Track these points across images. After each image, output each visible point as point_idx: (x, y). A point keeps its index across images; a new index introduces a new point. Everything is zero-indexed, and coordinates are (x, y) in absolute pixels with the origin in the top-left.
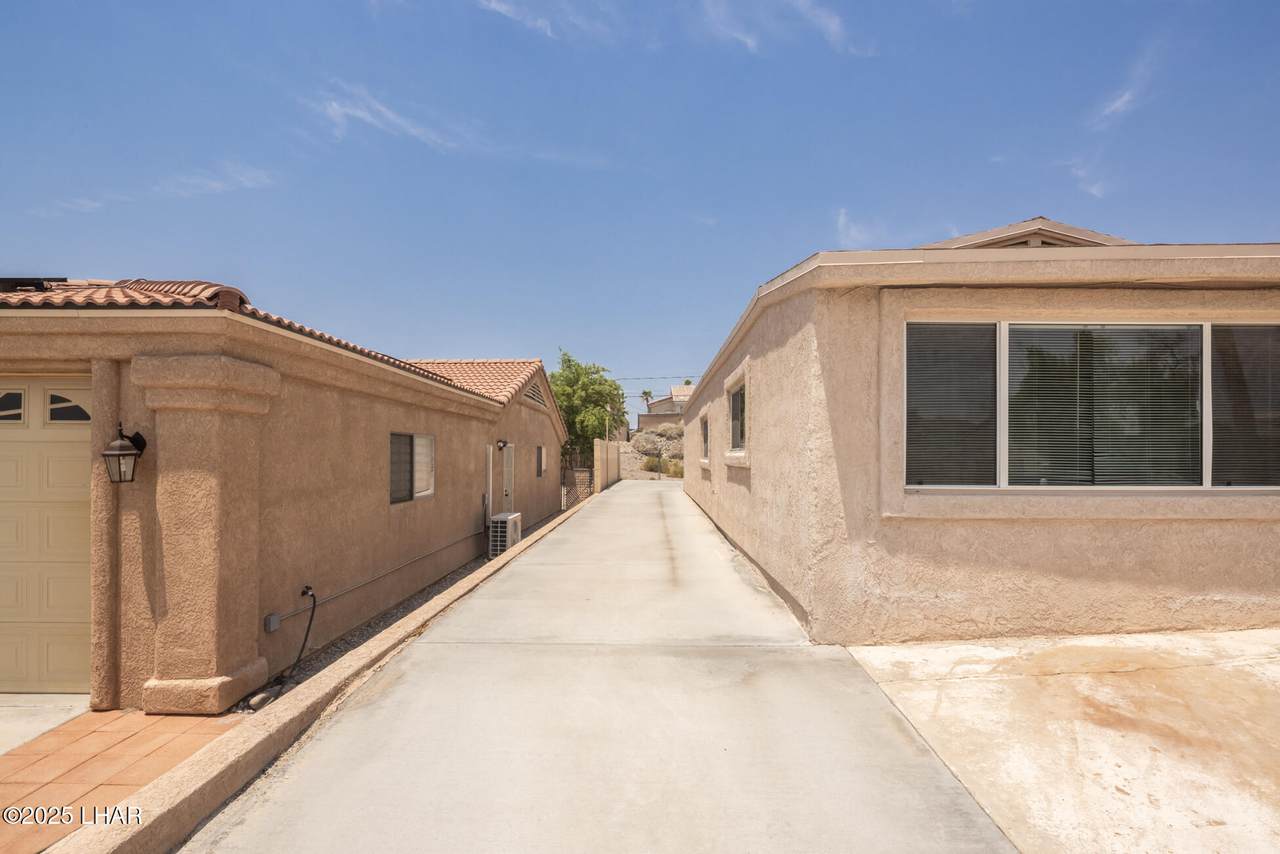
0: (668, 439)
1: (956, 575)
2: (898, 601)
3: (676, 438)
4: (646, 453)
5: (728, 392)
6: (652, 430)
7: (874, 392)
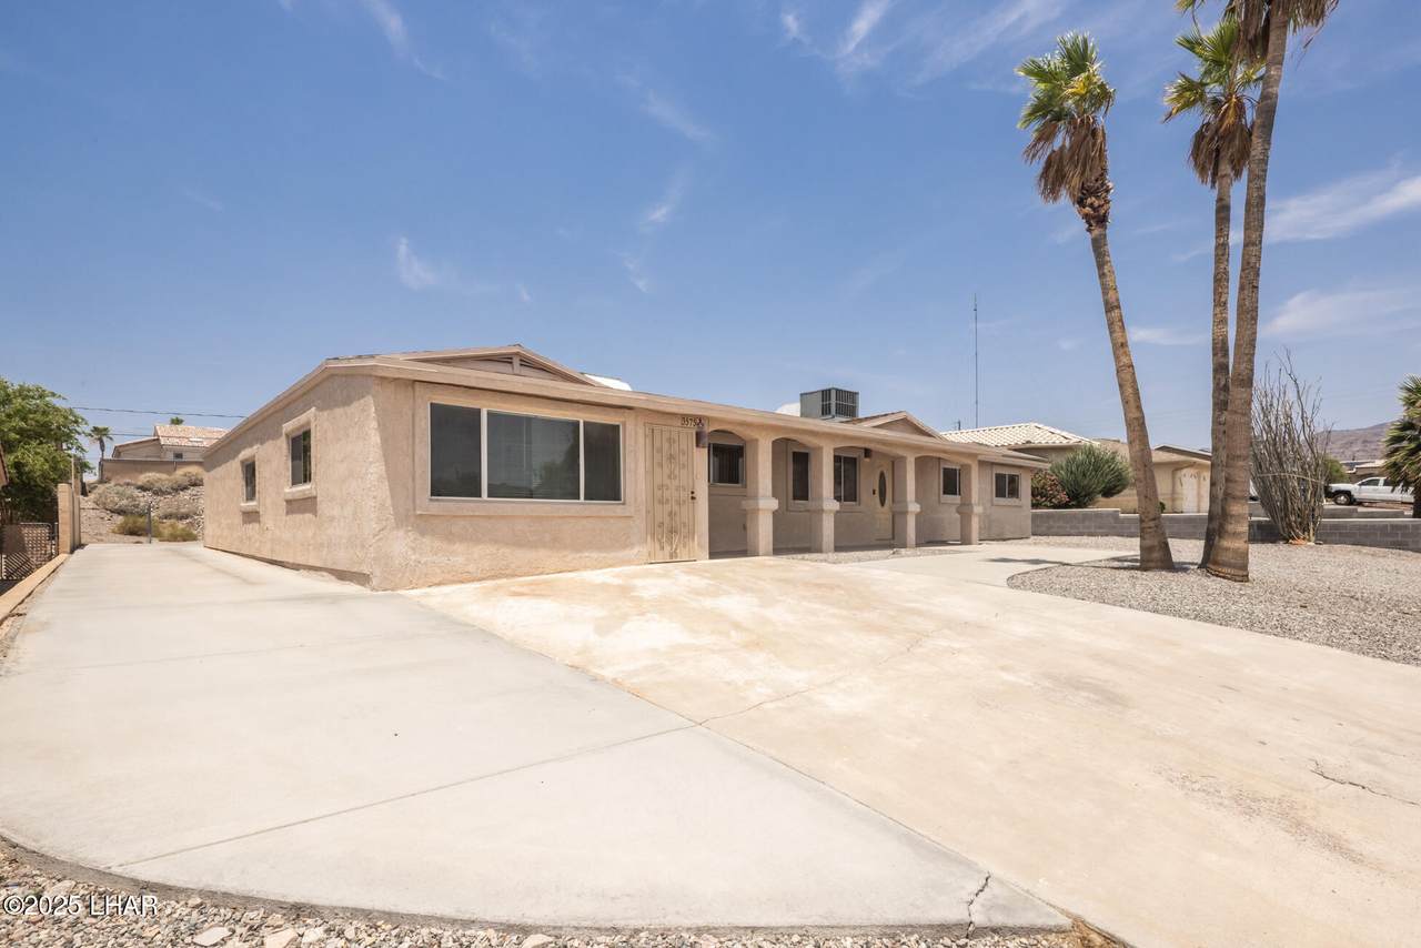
0: (156, 493)
1: (459, 547)
2: (426, 563)
3: (170, 493)
4: (120, 512)
5: (287, 436)
6: (128, 480)
7: (411, 442)
